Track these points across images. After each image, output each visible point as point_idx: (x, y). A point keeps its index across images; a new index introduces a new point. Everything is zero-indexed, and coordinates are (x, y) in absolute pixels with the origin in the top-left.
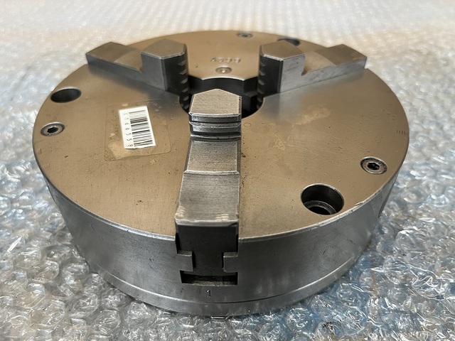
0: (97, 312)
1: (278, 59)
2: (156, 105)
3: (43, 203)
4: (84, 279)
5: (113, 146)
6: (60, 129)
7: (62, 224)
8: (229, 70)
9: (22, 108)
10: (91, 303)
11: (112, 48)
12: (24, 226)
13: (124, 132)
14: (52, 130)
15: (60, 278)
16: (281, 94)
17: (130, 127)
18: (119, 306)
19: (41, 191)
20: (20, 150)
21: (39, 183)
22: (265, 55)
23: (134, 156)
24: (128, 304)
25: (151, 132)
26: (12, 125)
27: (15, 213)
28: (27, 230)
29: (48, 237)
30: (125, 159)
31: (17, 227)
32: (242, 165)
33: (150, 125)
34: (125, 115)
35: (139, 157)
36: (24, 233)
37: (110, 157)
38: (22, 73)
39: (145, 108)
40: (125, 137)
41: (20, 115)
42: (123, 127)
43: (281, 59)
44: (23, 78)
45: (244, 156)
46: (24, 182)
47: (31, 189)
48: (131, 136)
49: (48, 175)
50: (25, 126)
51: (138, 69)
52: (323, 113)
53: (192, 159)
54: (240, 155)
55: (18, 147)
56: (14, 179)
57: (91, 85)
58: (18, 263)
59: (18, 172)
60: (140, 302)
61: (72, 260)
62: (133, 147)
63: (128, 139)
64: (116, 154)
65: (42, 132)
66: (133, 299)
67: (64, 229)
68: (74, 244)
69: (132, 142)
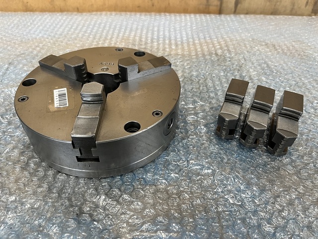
0: (43, 177)
2: (70, 87)
3: (19, 133)
4: (38, 165)
5: (50, 107)
6: (26, 99)
7: (29, 142)
8: (107, 69)
9: (7, 86)
10: (41, 174)
11: (52, 58)
12: (10, 143)
13: (55, 100)
14: (23, 99)
15: (27, 164)
16: (128, 82)
17: (58, 98)
18: (53, 175)
19: (18, 127)
20: (7, 108)
21: (17, 124)
22: (120, 65)
23: (59, 111)
24: (58, 174)
25: (67, 100)
26: (3, 95)
27: (6, 137)
28: (12, 145)
29: (22, 148)
30: (55, 112)
31: (7, 144)
33: (67, 97)
34: (56, 92)
35: (60, 111)
36: (10, 146)
37: (48, 111)
38: (6, 66)
39: (66, 89)
40: (55, 102)
41: (7, 90)
42: (55, 98)
43: (126, 67)
44: (7, 69)
46: (10, 123)
47: (13, 127)
48: (58, 102)
49: (21, 119)
50: (9, 95)
51: (63, 70)
53: (81, 112)
55: (6, 106)
56: (5, 121)
57: (41, 77)
58: (8, 158)
59: (7, 118)
60: (63, 173)
61: (33, 157)
62: (59, 107)
63: (57, 103)
64: (51, 110)
65: (18, 101)
66: (60, 172)
67: (29, 144)
68: (34, 150)
69: (58, 105)
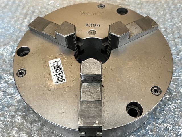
1: (117, 36)
2: (64, 57)
5: (49, 82)
6: (24, 72)
8: (95, 32)
13: (52, 74)
14: (21, 74)
16: (119, 48)
17: (54, 71)
22: (111, 33)
25: (64, 73)
30: (54, 90)
32: (102, 92)
33: (63, 69)
34: (51, 64)
35: (60, 89)
37: (48, 89)
40: (53, 77)
42: (51, 71)
43: (119, 36)
45: (103, 87)
51: (54, 37)
52: (137, 60)
53: (82, 94)
54: (102, 87)
62: (57, 83)
64: (50, 87)
65: (17, 75)
69: (56, 80)
